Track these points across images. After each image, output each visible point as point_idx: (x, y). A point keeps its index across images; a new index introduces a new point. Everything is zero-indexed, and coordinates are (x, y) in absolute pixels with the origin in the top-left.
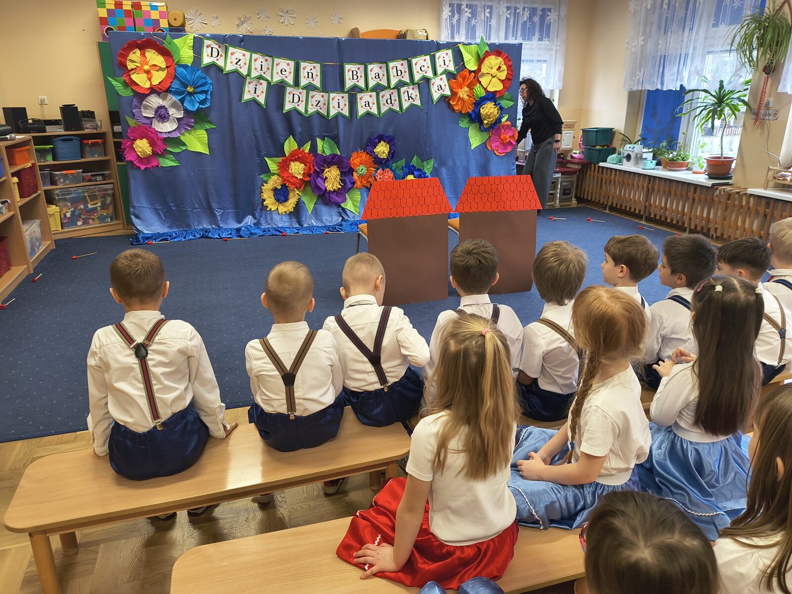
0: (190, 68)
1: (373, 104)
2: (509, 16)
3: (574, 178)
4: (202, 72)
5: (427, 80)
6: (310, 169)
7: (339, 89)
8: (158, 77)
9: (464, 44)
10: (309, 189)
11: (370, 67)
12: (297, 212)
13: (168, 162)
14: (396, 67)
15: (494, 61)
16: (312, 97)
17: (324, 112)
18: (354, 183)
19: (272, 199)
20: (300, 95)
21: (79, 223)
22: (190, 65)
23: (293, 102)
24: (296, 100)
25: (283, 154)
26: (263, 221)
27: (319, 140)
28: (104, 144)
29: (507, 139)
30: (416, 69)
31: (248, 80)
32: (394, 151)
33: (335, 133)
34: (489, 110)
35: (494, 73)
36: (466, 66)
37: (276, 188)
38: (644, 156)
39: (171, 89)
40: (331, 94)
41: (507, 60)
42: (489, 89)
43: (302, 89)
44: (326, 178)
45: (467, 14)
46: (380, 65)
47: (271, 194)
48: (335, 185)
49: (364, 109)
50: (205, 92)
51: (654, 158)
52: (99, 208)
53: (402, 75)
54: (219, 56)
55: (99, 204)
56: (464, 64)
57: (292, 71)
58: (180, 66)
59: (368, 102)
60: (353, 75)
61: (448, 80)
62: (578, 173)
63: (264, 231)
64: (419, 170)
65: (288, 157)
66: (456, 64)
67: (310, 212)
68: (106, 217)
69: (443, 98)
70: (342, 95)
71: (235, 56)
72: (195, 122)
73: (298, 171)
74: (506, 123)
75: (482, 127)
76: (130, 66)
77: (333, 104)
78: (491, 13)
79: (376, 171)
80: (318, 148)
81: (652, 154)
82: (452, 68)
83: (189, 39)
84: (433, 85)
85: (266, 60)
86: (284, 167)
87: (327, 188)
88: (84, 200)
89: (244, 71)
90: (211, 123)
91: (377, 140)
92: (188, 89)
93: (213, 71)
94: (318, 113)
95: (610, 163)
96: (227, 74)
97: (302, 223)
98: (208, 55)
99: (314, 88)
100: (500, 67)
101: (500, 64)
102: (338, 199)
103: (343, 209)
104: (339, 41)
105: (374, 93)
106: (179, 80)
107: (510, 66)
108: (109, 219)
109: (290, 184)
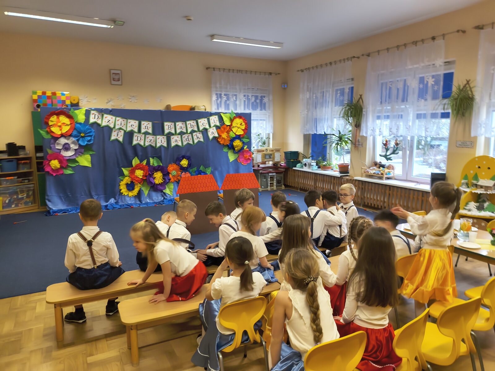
1: (179, 141)
2: (245, 100)
3: (282, 175)
4: (89, 126)
5: (206, 130)
6: (146, 173)
7: (161, 133)
8: (65, 129)
9: (224, 113)
10: (145, 183)
11: (177, 123)
12: (139, 196)
13: (68, 172)
14: (190, 123)
15: (238, 121)
16: (148, 138)
17: (154, 145)
18: (170, 179)
19: (125, 189)
20: (141, 137)
21: (13, 206)
22: (83, 123)
23: (137, 140)
24: (139, 139)
25: (132, 166)
26: (120, 201)
27: (151, 159)
28: (30, 163)
29: (247, 157)
30: (200, 124)
31: (114, 130)
32: (191, 163)
33: (160, 155)
34: (237, 143)
35: (239, 126)
37: (127, 183)
38: (312, 164)
39: (72, 135)
40: (157, 136)
41: (244, 120)
42: (237, 134)
43: (142, 134)
44: (155, 178)
45: (225, 98)
46: (182, 123)
47: (125, 186)
48: (160, 181)
49: (175, 143)
50: (91, 136)
51: (317, 165)
52: (25, 198)
53: (194, 127)
54: (99, 119)
55: (25, 195)
56: (224, 122)
57: (137, 126)
58: (77, 123)
59: (177, 140)
60: (169, 127)
61: (217, 129)
62: (284, 173)
63: (121, 206)
64: (204, 172)
65: (134, 167)
66: (220, 122)
67: (146, 195)
68: (28, 202)
69: (215, 138)
70: (163, 137)
71: (107, 119)
72: (84, 151)
73: (140, 174)
74: (246, 150)
75: (234, 152)
76: (50, 123)
77: (158, 141)
78: (236, 98)
79: (181, 174)
80: (151, 162)
81: (315, 163)
82: (218, 124)
83: (83, 111)
84: (209, 132)
85: (124, 121)
86: (132, 172)
87: (156, 183)
88: (16, 193)
89: (112, 126)
90: (92, 151)
91: (181, 158)
92: (81, 134)
93: (95, 125)
94: (150, 145)
95: (298, 168)
96: (103, 127)
97: (142, 201)
98: (93, 118)
99: (149, 134)
100: (241, 124)
101: (242, 122)
102: (161, 188)
103: (164, 193)
104: (161, 112)
105: (180, 136)
106: (77, 130)
107: (246, 123)
108: (30, 204)
109: (136, 181)
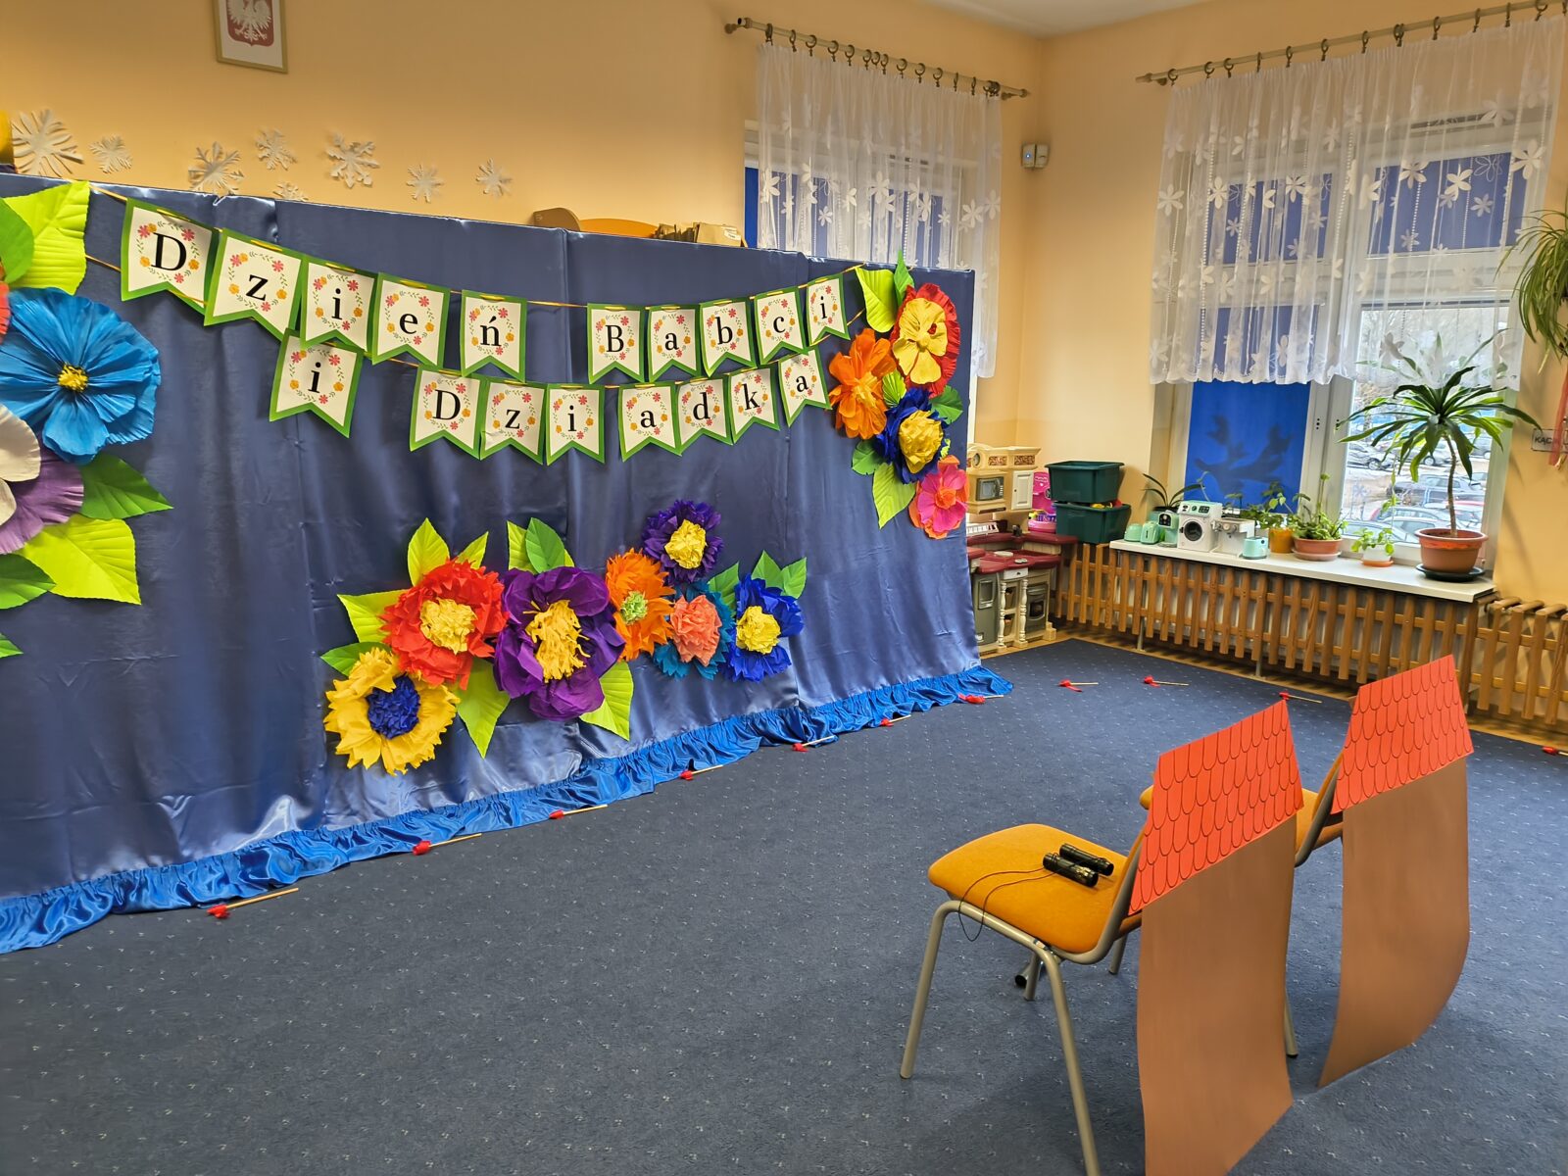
0: (71, 302)
1: (664, 418)
3: (1047, 577)
4: (119, 319)
6: (491, 619)
7: (572, 377)
9: (865, 267)
10: (483, 678)
11: (656, 316)
12: (446, 760)
14: (718, 319)
15: (924, 312)
16: (497, 401)
17: (529, 444)
18: (618, 649)
19: (363, 726)
20: (461, 397)
22: (72, 293)
23: (438, 416)
24: (448, 407)
25: (400, 577)
26: (331, 807)
27: (514, 532)
29: (951, 499)
30: (764, 325)
31: (293, 346)
32: (718, 546)
33: (559, 504)
34: (918, 430)
35: (925, 340)
36: (869, 322)
37: (376, 689)
40: (551, 391)
41: (949, 309)
42: (914, 379)
43: (469, 377)
44: (537, 642)
46: (679, 313)
47: (360, 712)
48: (566, 660)
49: (640, 432)
50: (134, 388)
53: (733, 340)
54: (186, 266)
56: (864, 317)
57: (437, 323)
58: (30, 294)
59: (651, 414)
60: (610, 338)
64: (775, 591)
65: (419, 588)
66: (848, 315)
67: (482, 748)
70: (581, 393)
71: (245, 270)
72: (88, 496)
73: (453, 628)
74: (948, 461)
75: (904, 471)
77: (558, 419)
80: (511, 551)
82: (839, 326)
83: (73, 203)
85: (353, 286)
87: (543, 673)
89: (278, 319)
90: (150, 492)
91: (671, 520)
92: (63, 377)
93: (161, 316)
94: (513, 449)
96: (218, 328)
97: (463, 791)
98: (145, 261)
99: (502, 374)
100: (934, 327)
101: (936, 318)
102: (573, 701)
103: (587, 730)
104: (569, 240)
105: (665, 391)
106: (26, 343)
107: (955, 324)
109: (428, 672)
